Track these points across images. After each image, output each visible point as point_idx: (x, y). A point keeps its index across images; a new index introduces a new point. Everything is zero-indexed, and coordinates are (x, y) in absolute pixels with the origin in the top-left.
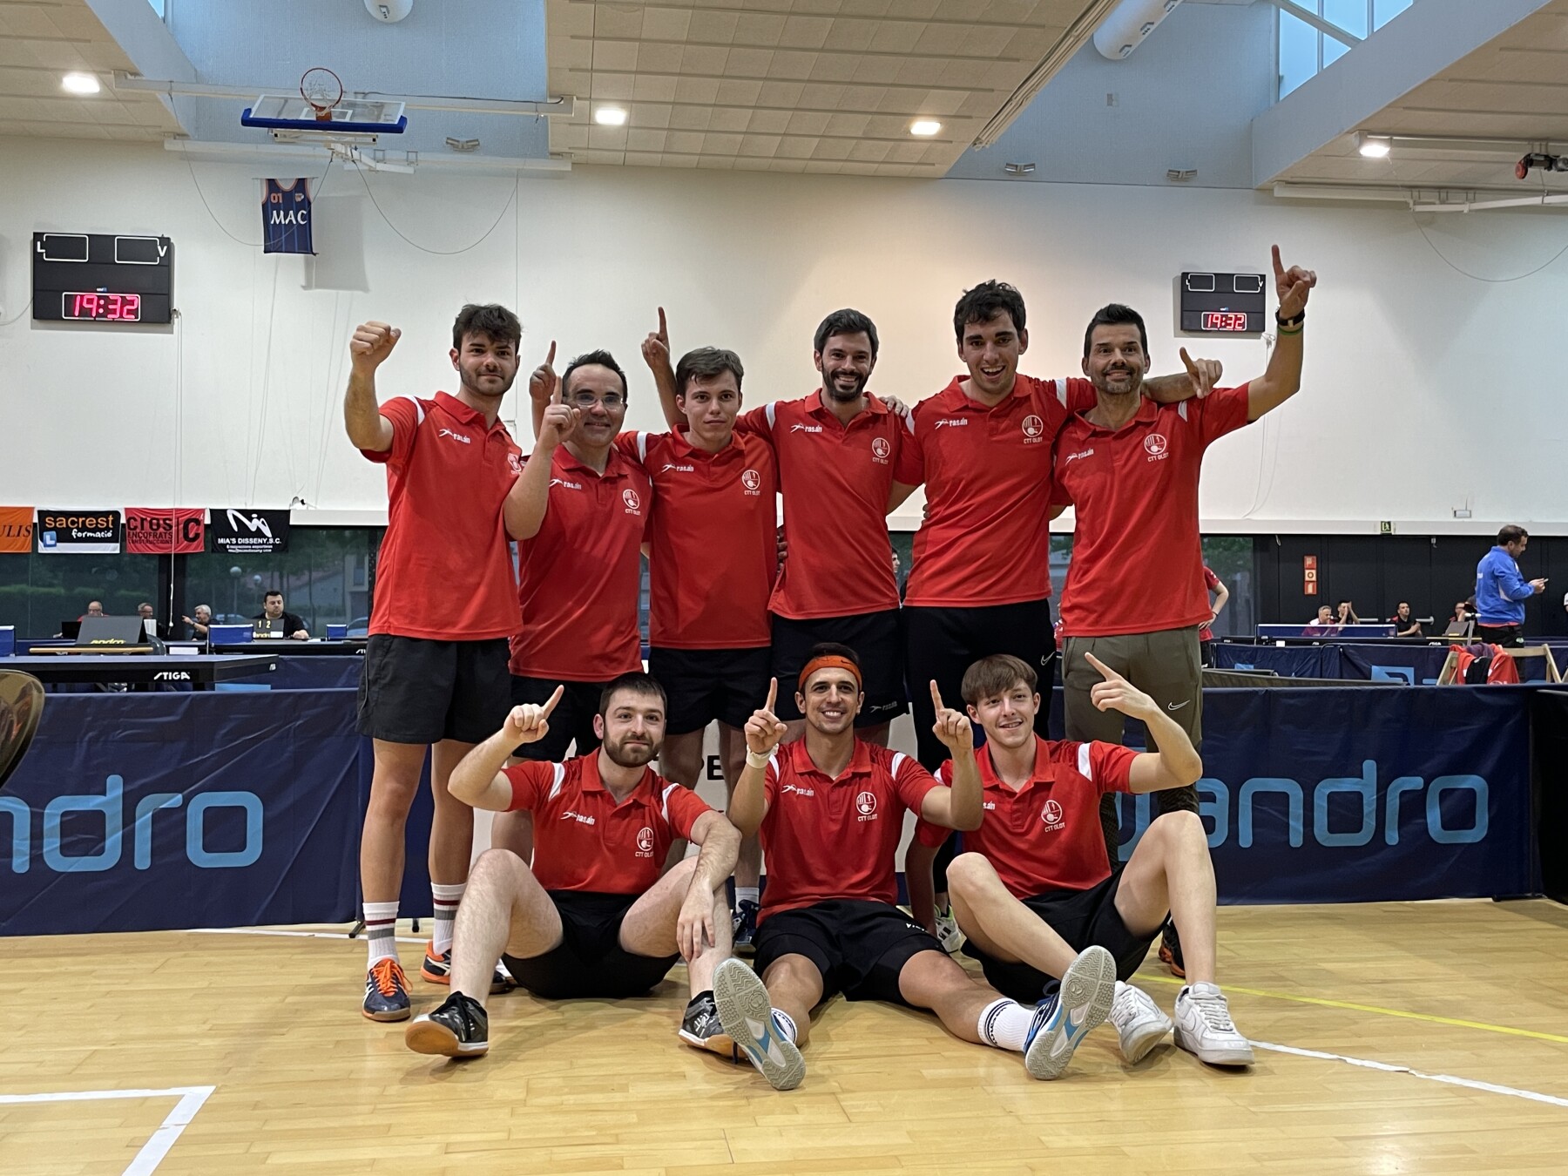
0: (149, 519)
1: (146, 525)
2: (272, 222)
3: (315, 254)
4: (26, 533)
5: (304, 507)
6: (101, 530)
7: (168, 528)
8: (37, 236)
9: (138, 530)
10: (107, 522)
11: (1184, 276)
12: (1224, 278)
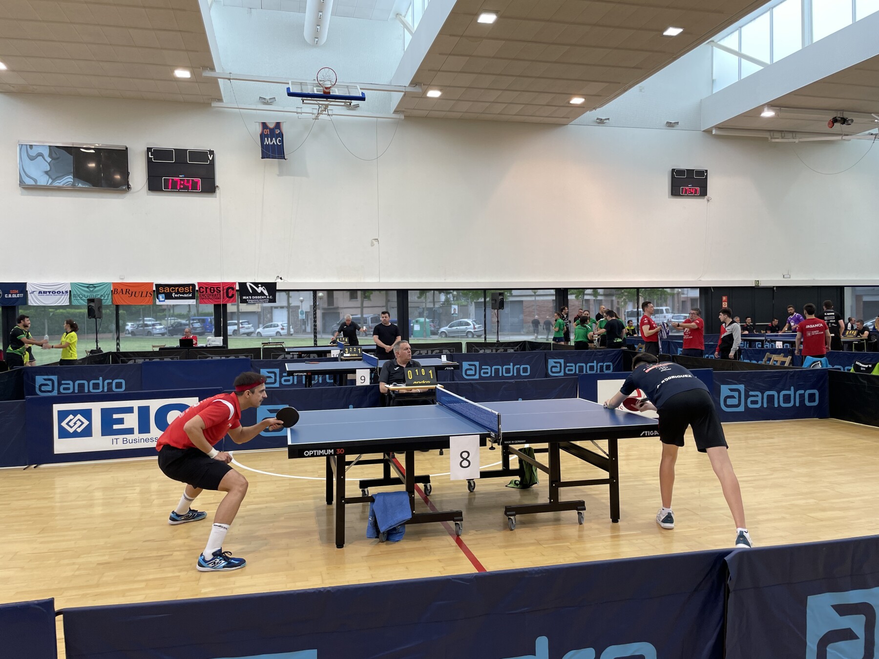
0: (209, 288)
1: (208, 290)
2: (265, 144)
3: (285, 159)
4: (150, 295)
5: (282, 281)
6: (186, 293)
7: (219, 292)
8: (149, 149)
9: (204, 293)
10: (189, 289)
11: (673, 170)
12: (690, 171)
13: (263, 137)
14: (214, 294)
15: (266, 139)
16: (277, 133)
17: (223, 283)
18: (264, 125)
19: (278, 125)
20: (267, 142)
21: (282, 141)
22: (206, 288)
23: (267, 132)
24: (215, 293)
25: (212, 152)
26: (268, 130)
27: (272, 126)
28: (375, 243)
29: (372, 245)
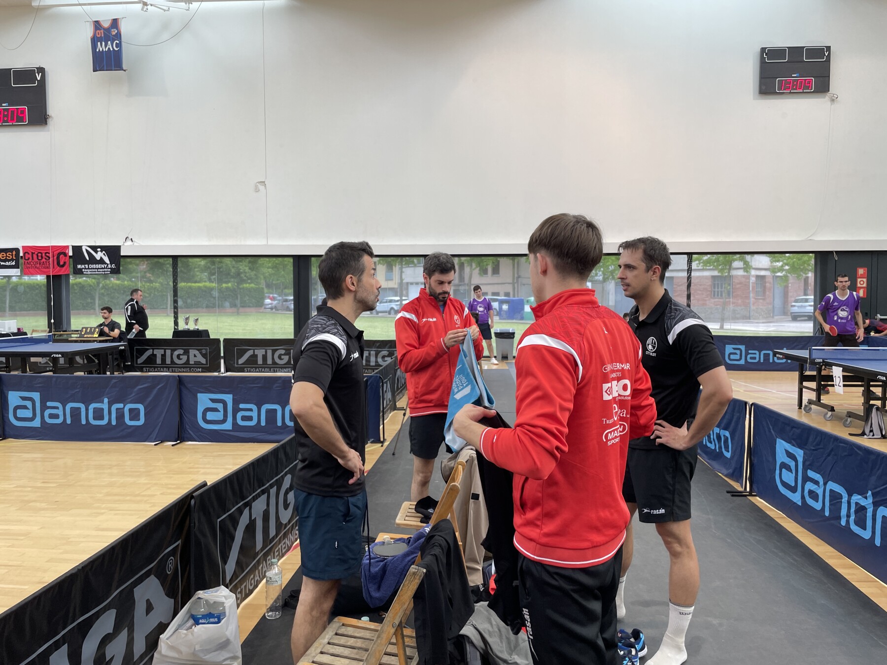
0: (36, 253)
1: (35, 256)
2: (98, 50)
3: (125, 71)
6: (9, 261)
7: (48, 259)
9: (30, 260)
10: (12, 255)
11: (763, 50)
12: (796, 51)
13: (94, 41)
14: (42, 261)
15: (99, 43)
16: (114, 33)
17: (52, 246)
18: (97, 25)
19: (115, 23)
20: (101, 47)
21: (119, 45)
22: (33, 253)
23: (100, 33)
24: (44, 260)
25: (41, 70)
26: (102, 31)
27: (106, 25)
28: (261, 187)
29: (257, 190)
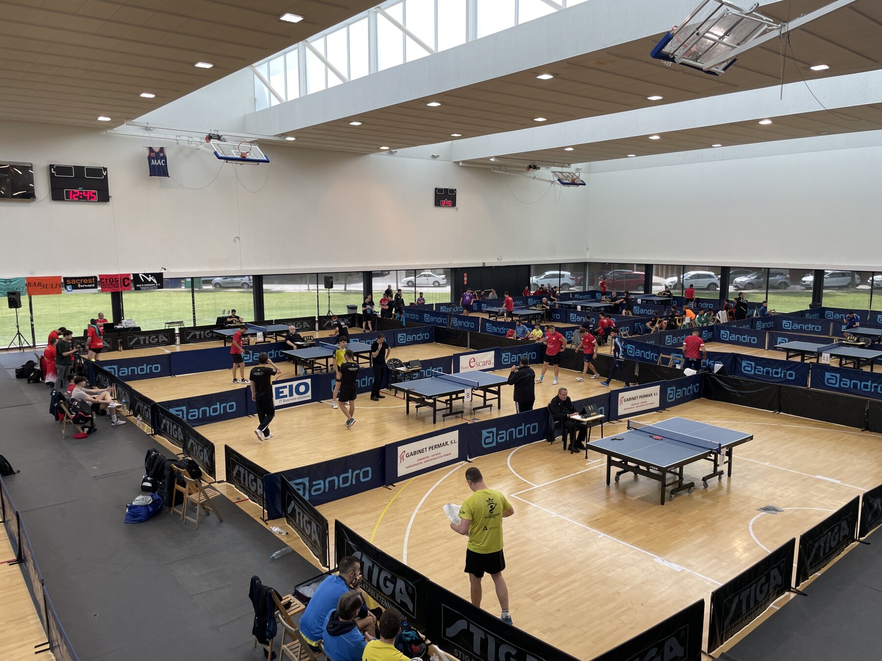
0: (109, 279)
2: (152, 164)
3: (169, 177)
4: (59, 287)
6: (90, 284)
7: (117, 282)
8: (51, 166)
9: (104, 283)
10: (92, 280)
11: (436, 189)
12: (446, 190)
13: (150, 159)
14: (112, 284)
15: (153, 160)
16: (161, 156)
17: (120, 275)
18: (151, 149)
19: (162, 149)
20: (154, 163)
21: (165, 162)
22: (106, 279)
23: (153, 155)
24: (114, 283)
25: (105, 169)
26: (154, 153)
27: (157, 150)
28: (237, 240)
29: (235, 241)
